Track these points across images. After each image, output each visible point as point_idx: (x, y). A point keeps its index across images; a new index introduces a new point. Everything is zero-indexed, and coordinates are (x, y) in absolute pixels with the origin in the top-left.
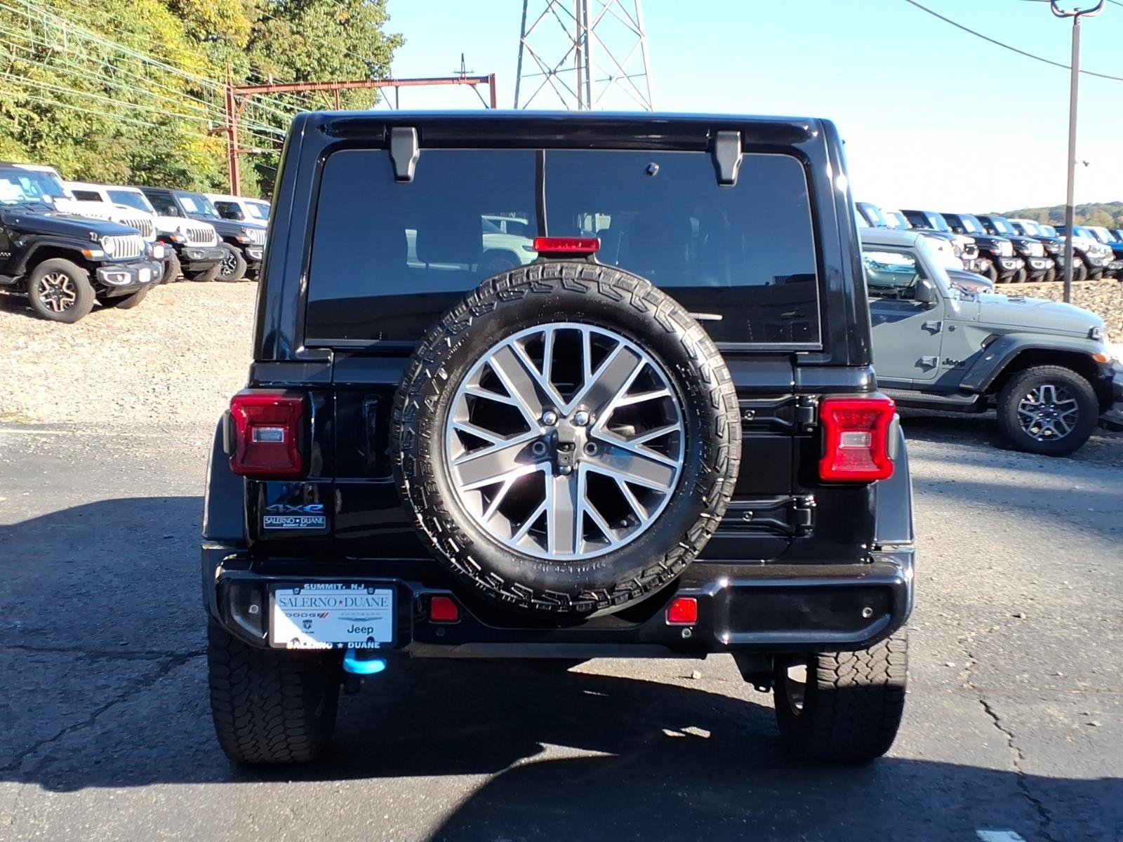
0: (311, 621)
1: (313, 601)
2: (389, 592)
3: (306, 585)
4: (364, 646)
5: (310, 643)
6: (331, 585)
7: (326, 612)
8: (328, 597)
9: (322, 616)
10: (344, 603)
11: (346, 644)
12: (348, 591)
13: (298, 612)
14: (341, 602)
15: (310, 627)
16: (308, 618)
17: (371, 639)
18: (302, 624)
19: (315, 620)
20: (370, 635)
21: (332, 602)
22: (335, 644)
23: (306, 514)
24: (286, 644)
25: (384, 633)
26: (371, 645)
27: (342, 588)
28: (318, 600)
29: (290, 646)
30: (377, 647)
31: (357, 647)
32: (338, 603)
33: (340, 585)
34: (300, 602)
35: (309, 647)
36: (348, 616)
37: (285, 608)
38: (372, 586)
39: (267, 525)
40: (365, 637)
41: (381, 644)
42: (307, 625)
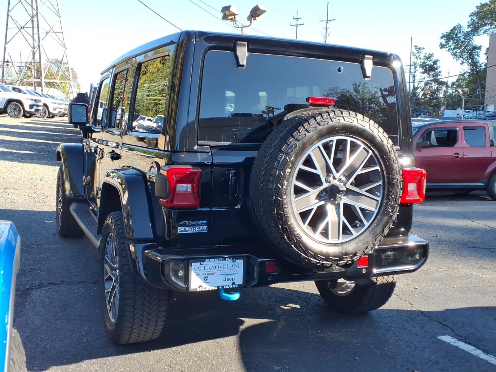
0: (207, 277)
1: (209, 267)
2: (242, 261)
3: (206, 260)
4: (231, 287)
5: (207, 287)
6: (218, 259)
7: (215, 272)
8: (216, 265)
9: (212, 274)
10: (222, 267)
11: (223, 287)
12: (225, 261)
13: (202, 273)
14: (221, 267)
15: (207, 280)
16: (206, 276)
17: (234, 283)
18: (203, 279)
19: (209, 276)
20: (233, 281)
21: (217, 267)
22: (218, 287)
23: (199, 225)
24: (197, 289)
25: (239, 280)
26: (234, 286)
27: (222, 260)
28: (211, 266)
29: (198, 290)
30: (237, 287)
31: (228, 287)
32: (220, 267)
33: (221, 259)
34: (203, 268)
35: (207, 289)
36: (224, 273)
37: (196, 272)
38: (234, 258)
39: (180, 232)
40: (231, 282)
41: (238, 285)
42: (206, 279)
